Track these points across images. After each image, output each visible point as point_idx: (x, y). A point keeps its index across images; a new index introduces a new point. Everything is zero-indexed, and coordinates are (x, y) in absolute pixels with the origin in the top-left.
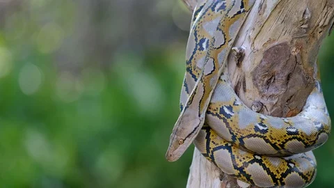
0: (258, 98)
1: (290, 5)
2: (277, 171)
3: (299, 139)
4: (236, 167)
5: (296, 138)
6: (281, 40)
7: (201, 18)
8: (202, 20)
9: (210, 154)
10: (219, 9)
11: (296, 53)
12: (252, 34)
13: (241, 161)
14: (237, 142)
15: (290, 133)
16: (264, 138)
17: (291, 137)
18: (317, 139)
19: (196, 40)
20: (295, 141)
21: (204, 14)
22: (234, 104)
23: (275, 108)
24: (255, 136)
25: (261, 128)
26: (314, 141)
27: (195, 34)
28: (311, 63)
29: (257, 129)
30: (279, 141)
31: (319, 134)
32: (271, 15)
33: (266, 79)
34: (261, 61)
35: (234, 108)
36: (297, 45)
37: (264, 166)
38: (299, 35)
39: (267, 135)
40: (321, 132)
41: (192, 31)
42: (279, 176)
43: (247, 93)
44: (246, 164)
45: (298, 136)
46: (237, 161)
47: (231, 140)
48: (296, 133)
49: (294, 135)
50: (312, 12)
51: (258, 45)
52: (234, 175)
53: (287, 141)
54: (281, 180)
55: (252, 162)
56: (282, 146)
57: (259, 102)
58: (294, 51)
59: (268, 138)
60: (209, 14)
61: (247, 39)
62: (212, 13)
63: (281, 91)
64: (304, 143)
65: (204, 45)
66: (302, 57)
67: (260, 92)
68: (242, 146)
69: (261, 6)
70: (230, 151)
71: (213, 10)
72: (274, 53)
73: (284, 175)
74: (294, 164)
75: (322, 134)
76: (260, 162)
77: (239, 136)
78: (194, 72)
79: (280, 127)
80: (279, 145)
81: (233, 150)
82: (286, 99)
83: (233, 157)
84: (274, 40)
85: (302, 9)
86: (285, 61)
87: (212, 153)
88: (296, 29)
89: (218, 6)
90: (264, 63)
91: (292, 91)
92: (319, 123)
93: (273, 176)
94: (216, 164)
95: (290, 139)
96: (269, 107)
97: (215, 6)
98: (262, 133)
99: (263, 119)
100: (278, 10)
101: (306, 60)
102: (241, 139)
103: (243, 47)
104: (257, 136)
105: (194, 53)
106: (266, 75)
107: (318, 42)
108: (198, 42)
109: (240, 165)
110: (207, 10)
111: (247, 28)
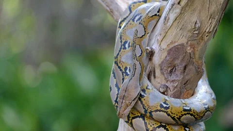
0: (164, 82)
1: (186, 18)
3: (192, 115)
5: (189, 114)
6: (180, 42)
7: (125, 26)
8: (125, 28)
9: (130, 121)
10: (138, 20)
11: (190, 51)
12: (160, 38)
13: (151, 126)
14: (148, 114)
15: (185, 110)
16: (167, 112)
17: (186, 113)
18: (204, 115)
19: (121, 42)
20: (189, 116)
21: (127, 24)
22: (147, 88)
23: (176, 90)
24: (160, 111)
25: (165, 105)
26: (202, 117)
27: (121, 38)
28: (200, 58)
29: (161, 106)
30: (177, 115)
31: (206, 112)
32: (172, 25)
33: (169, 69)
34: (166, 57)
35: (147, 91)
36: (191, 46)
38: (192, 38)
39: (169, 110)
40: (208, 111)
41: (118, 36)
43: (156, 79)
44: (155, 129)
45: (191, 113)
46: (149, 127)
47: (144, 113)
48: (190, 110)
49: (188, 112)
50: (201, 23)
51: (164, 46)
53: (182, 115)
55: (159, 127)
56: (179, 119)
57: (165, 85)
58: (189, 50)
59: (169, 113)
60: (130, 24)
61: (156, 42)
62: (132, 23)
63: (180, 78)
64: (195, 117)
65: (127, 46)
66: (194, 54)
67: (165, 79)
68: (151, 117)
69: (165, 18)
70: (144, 119)
71: (133, 21)
72: (175, 51)
74: (189, 128)
75: (207, 112)
76: (165, 127)
77: (149, 111)
78: (119, 65)
79: (179, 105)
80: (177, 118)
81: (146, 119)
82: (184, 83)
83: (145, 123)
84: (175, 42)
85: (194, 20)
86: (183, 57)
87: (131, 121)
88: (190, 34)
89: (137, 18)
90: (168, 58)
91: (187, 78)
92: (206, 105)
94: (134, 129)
95: (185, 114)
96: (172, 89)
97: (135, 18)
98: (165, 109)
99: (167, 100)
100: (177, 21)
101: (197, 56)
102: (150, 113)
103: (154, 47)
104: (162, 111)
105: (120, 51)
106: (170, 66)
107: (206, 43)
108: (123, 43)
109: (151, 129)
110: (129, 21)
111: (156, 34)
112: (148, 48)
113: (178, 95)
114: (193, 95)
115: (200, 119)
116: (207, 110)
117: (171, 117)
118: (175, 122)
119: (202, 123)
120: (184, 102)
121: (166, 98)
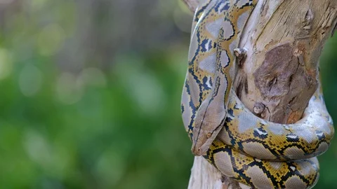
0: (260, 100)
1: (292, 7)
2: (277, 174)
3: (299, 146)
4: (235, 170)
5: (294, 145)
6: (283, 42)
7: (204, 18)
8: (205, 21)
9: (210, 156)
10: (223, 9)
11: (298, 55)
12: (254, 36)
13: (240, 163)
14: (237, 146)
15: (290, 140)
16: (263, 143)
17: (291, 143)
18: (317, 147)
19: (199, 40)
20: (296, 148)
21: (207, 14)
22: (235, 108)
23: (277, 110)
24: (254, 141)
25: (261, 133)
26: (314, 150)
27: (198, 35)
28: (313, 65)
29: (256, 134)
30: (278, 147)
31: (320, 143)
32: (272, 17)
33: (268, 81)
34: (263, 63)
35: (235, 112)
36: (300, 47)
37: (264, 169)
38: (301, 36)
39: (266, 140)
40: (322, 141)
41: (194, 33)
42: (279, 179)
43: (249, 95)
44: (246, 167)
45: (298, 143)
46: (237, 164)
47: (230, 144)
48: (297, 140)
49: (294, 142)
50: (315, 14)
51: (261, 46)
52: (234, 178)
53: (286, 147)
54: (281, 183)
55: (252, 165)
56: (281, 152)
57: (261, 104)
58: (297, 53)
59: (267, 143)
60: (212, 15)
61: (249, 41)
62: (215, 13)
63: (284, 93)
64: (304, 150)
65: (207, 46)
66: (304, 59)
67: (262, 94)
68: (241, 150)
69: (263, 7)
70: (230, 154)
71: (216, 10)
72: (276, 55)
73: (284, 178)
74: (296, 167)
75: (323, 143)
76: (260, 165)
77: (238, 140)
78: (196, 74)
79: (280, 133)
80: (279, 151)
81: (233, 152)
82: (288, 101)
83: (233, 159)
84: (276, 42)
85: (304, 10)
86: (287, 62)
87: (212, 155)
88: (299, 31)
89: (222, 6)
90: (266, 65)
91: (294, 93)
92: (321, 132)
93: (273, 180)
94: (216, 167)
95: (290, 146)
96: (271, 109)
97: (218, 6)
98: (261, 138)
99: (263, 125)
100: (280, 11)
101: (308, 62)
102: (240, 143)
103: (245, 49)
104: (256, 140)
105: (197, 54)
106: (268, 77)
107: (321, 43)
108: (201, 42)
109: (240, 167)
110: (210, 11)
111: (250, 29)
112: (238, 50)
113: (280, 119)
114: (301, 118)
115: (311, 153)
116: (322, 139)
117: (269, 149)
118: (275, 157)
119: (315, 159)
120: (288, 128)
121: (263, 122)
